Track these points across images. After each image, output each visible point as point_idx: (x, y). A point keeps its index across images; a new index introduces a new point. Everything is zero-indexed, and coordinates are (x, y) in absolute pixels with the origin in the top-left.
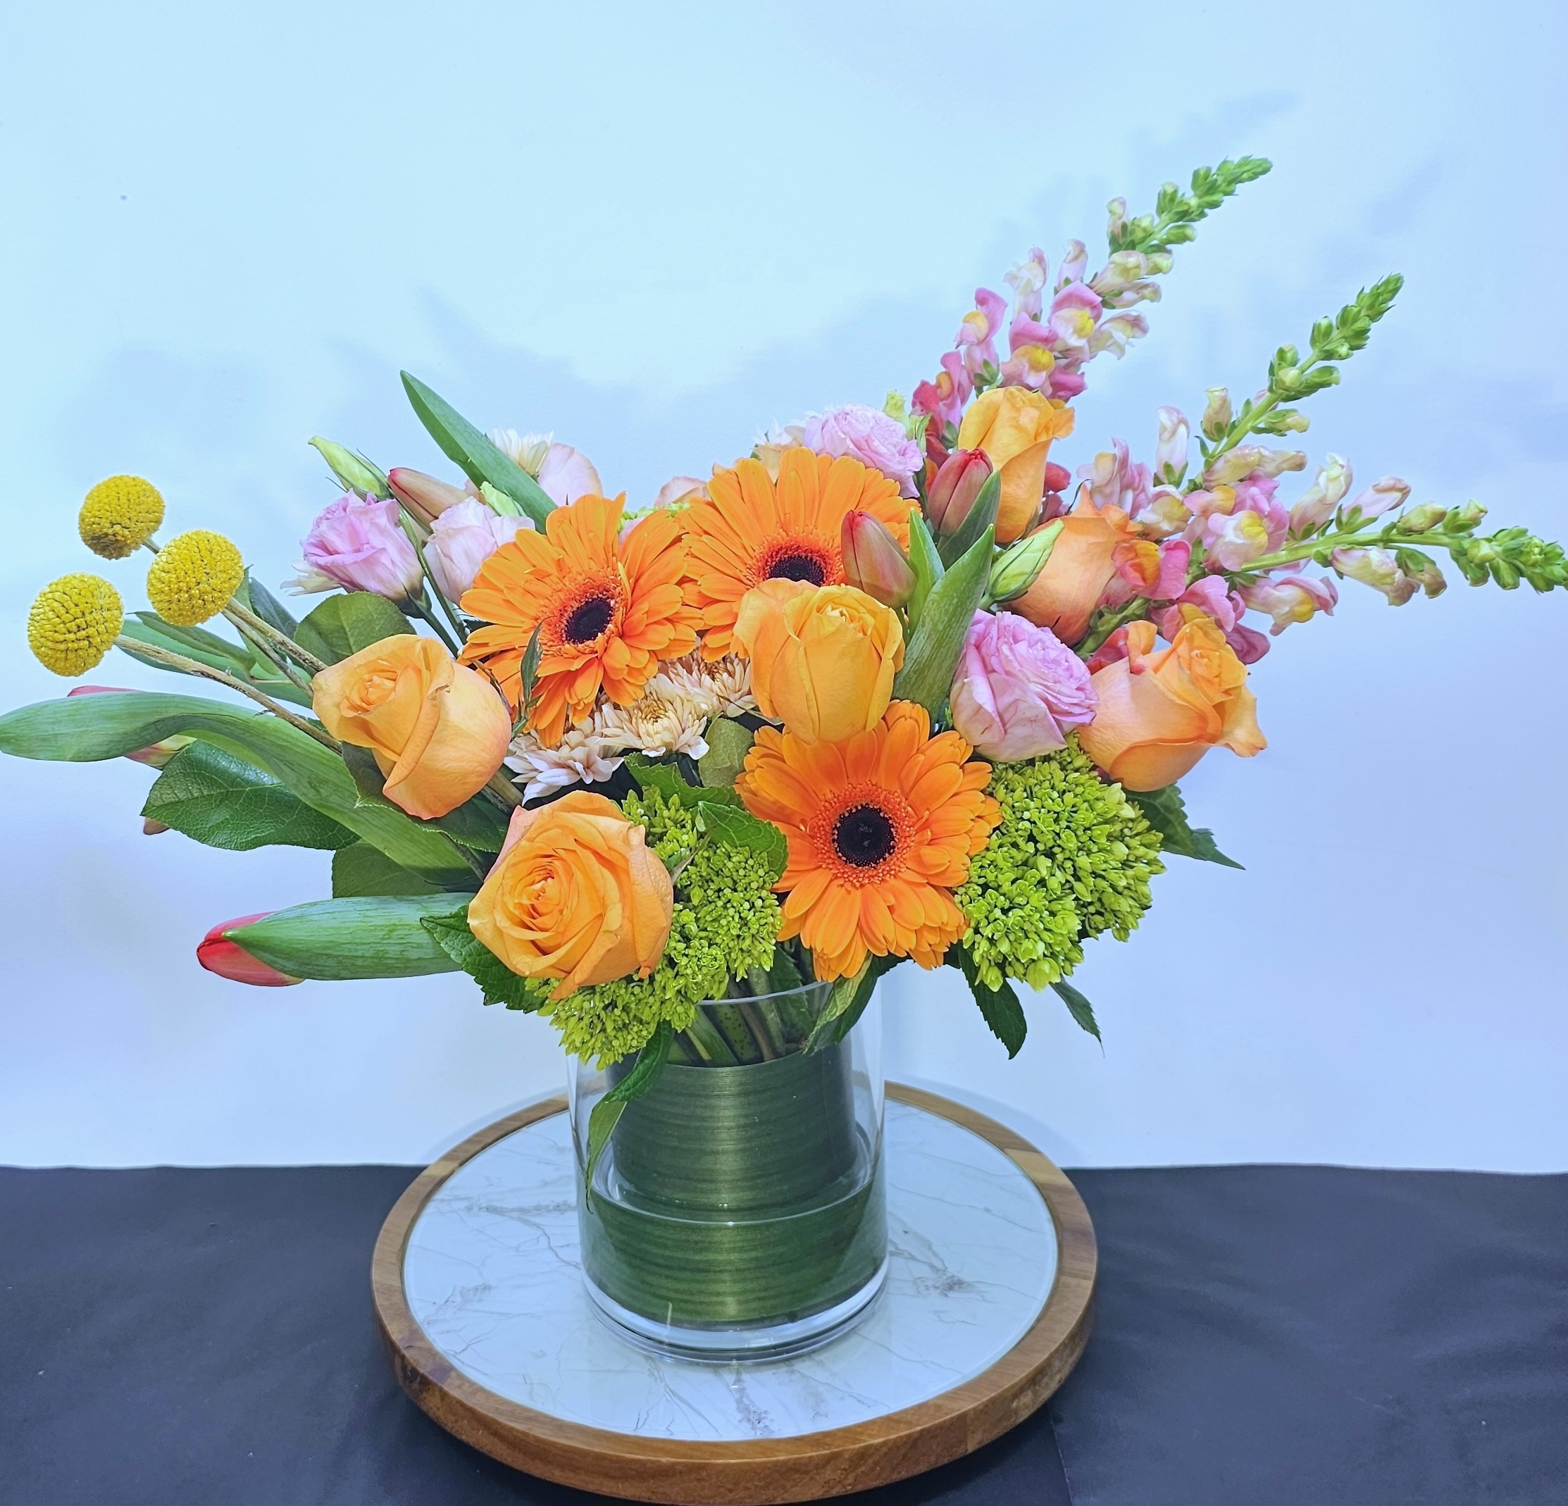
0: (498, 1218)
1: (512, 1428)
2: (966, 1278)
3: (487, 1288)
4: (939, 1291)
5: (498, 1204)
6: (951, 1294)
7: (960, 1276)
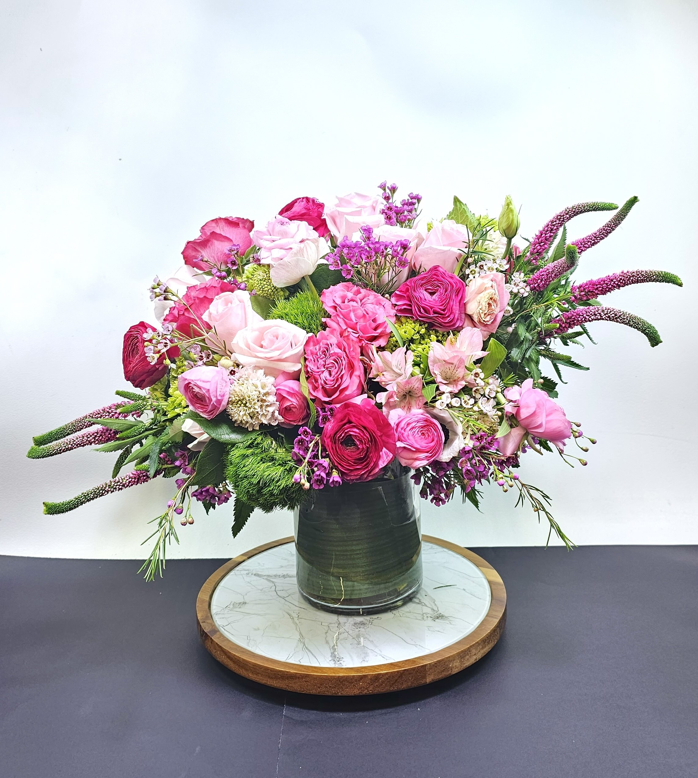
0: (258, 578)
1: (235, 655)
2: (446, 614)
3: (245, 603)
4: (432, 619)
5: (260, 573)
6: (437, 620)
7: (443, 613)
